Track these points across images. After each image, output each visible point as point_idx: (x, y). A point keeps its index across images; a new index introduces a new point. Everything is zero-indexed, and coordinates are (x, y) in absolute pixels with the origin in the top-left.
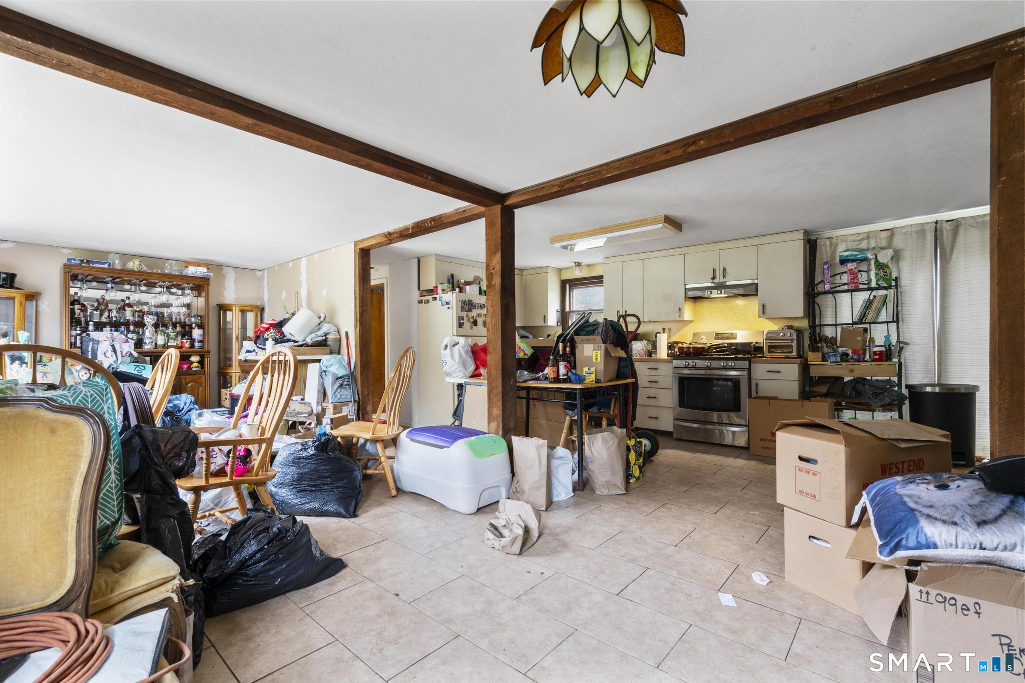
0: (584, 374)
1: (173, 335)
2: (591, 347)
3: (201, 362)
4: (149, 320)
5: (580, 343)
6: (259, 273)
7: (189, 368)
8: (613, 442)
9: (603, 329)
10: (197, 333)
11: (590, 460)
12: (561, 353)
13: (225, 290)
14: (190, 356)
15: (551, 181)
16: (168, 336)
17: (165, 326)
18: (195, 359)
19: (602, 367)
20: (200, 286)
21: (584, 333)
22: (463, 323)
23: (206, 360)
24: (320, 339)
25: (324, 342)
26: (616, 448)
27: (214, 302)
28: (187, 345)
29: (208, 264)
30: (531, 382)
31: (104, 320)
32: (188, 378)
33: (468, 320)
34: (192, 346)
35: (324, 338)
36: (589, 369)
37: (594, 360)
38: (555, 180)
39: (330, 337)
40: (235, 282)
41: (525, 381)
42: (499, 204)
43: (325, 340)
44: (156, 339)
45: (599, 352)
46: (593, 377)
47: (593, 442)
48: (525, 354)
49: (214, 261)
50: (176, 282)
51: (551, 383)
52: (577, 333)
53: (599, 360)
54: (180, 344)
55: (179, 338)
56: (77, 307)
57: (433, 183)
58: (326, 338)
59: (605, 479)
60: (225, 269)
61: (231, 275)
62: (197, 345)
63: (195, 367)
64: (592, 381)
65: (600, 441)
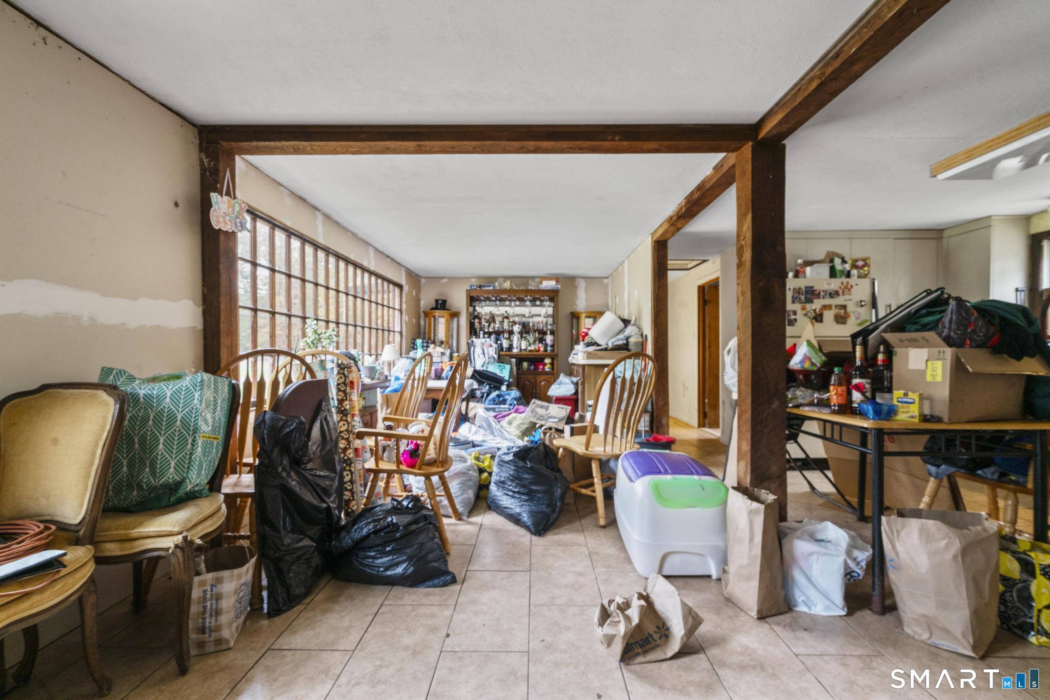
0: (895, 402)
1: (531, 340)
2: (924, 353)
3: (552, 364)
4: (517, 328)
5: (900, 347)
6: (605, 281)
7: (544, 368)
8: (947, 546)
9: (951, 318)
10: (549, 339)
11: (892, 563)
12: (858, 363)
13: (577, 298)
14: (544, 359)
15: (807, 73)
16: (528, 341)
17: (528, 333)
18: (547, 361)
19: (943, 393)
20: (553, 296)
21: (914, 327)
22: (796, 320)
23: (555, 362)
24: (620, 342)
25: (624, 346)
26: (955, 557)
27: (565, 311)
28: (542, 349)
29: (557, 278)
30: (806, 408)
31: (491, 330)
32: (542, 377)
33: (806, 315)
34: (546, 350)
35: (625, 342)
36: (906, 395)
37: (929, 378)
38: (812, 69)
39: (632, 340)
40: (586, 291)
41: (797, 406)
42: (749, 139)
43: (627, 344)
44: (520, 345)
45: (939, 364)
46: (914, 410)
47: (898, 532)
48: (813, 364)
49: (564, 274)
50: (537, 297)
51: (834, 412)
52: (899, 327)
53: (939, 379)
54: (537, 349)
55: (537, 342)
56: (477, 321)
57: (625, 143)
58: (627, 342)
59: (921, 610)
60: (578, 280)
61: (582, 285)
62: (549, 349)
63: (547, 368)
64: (912, 417)
65: (915, 534)
